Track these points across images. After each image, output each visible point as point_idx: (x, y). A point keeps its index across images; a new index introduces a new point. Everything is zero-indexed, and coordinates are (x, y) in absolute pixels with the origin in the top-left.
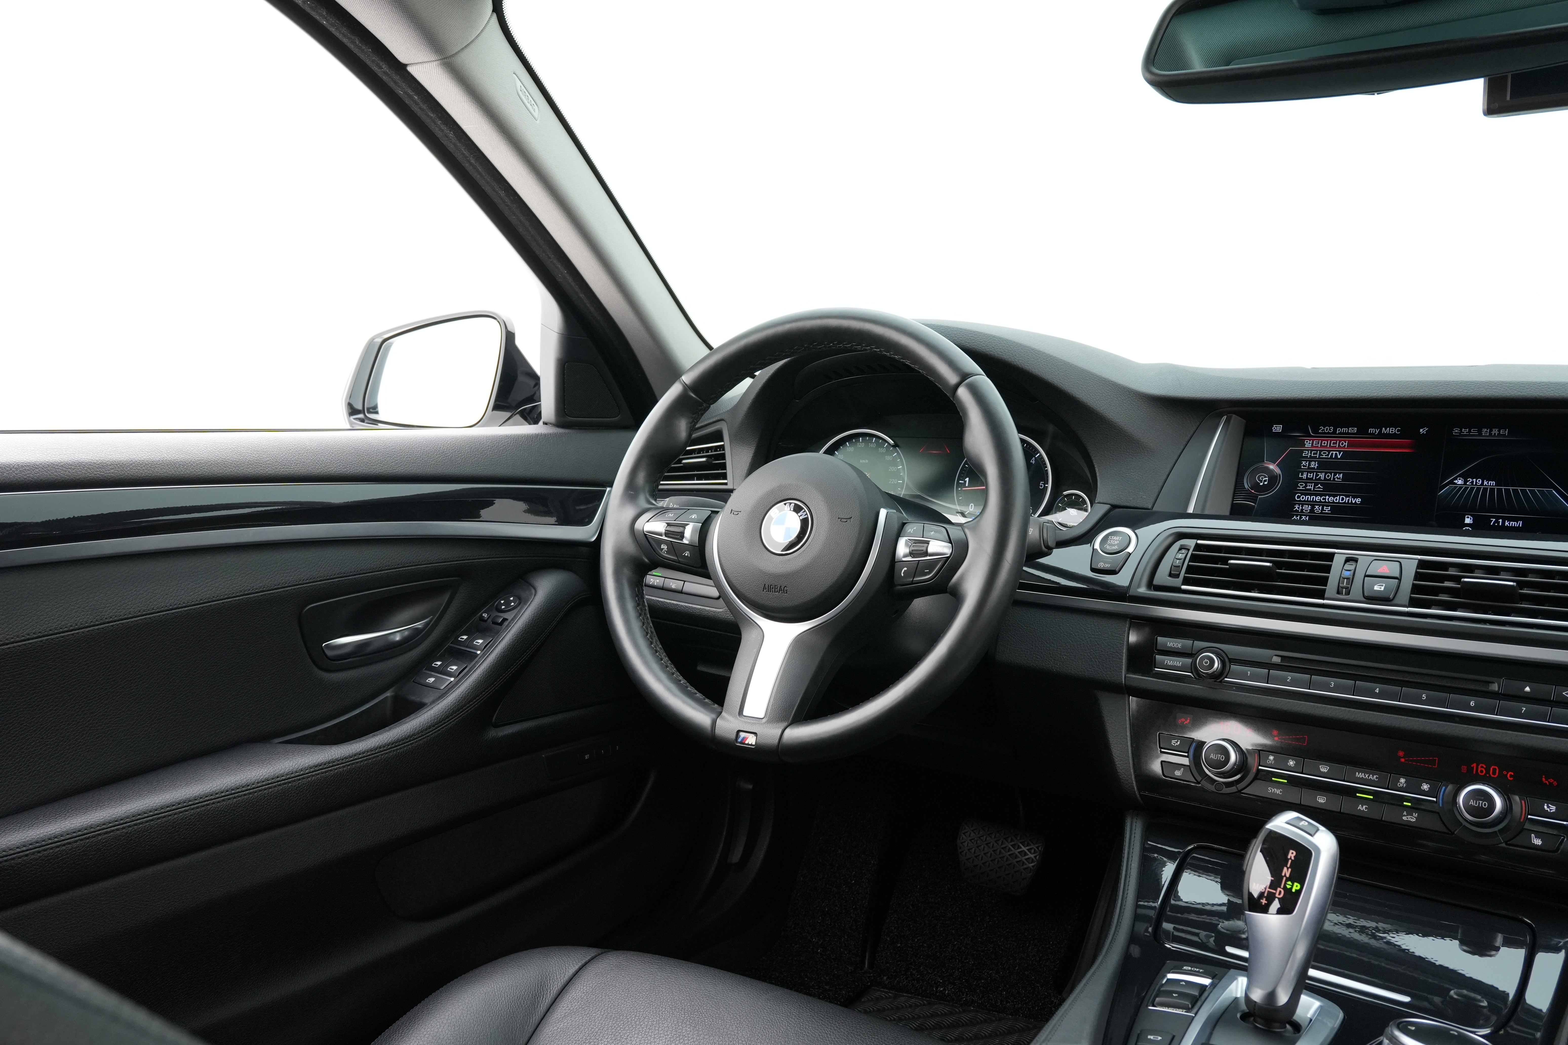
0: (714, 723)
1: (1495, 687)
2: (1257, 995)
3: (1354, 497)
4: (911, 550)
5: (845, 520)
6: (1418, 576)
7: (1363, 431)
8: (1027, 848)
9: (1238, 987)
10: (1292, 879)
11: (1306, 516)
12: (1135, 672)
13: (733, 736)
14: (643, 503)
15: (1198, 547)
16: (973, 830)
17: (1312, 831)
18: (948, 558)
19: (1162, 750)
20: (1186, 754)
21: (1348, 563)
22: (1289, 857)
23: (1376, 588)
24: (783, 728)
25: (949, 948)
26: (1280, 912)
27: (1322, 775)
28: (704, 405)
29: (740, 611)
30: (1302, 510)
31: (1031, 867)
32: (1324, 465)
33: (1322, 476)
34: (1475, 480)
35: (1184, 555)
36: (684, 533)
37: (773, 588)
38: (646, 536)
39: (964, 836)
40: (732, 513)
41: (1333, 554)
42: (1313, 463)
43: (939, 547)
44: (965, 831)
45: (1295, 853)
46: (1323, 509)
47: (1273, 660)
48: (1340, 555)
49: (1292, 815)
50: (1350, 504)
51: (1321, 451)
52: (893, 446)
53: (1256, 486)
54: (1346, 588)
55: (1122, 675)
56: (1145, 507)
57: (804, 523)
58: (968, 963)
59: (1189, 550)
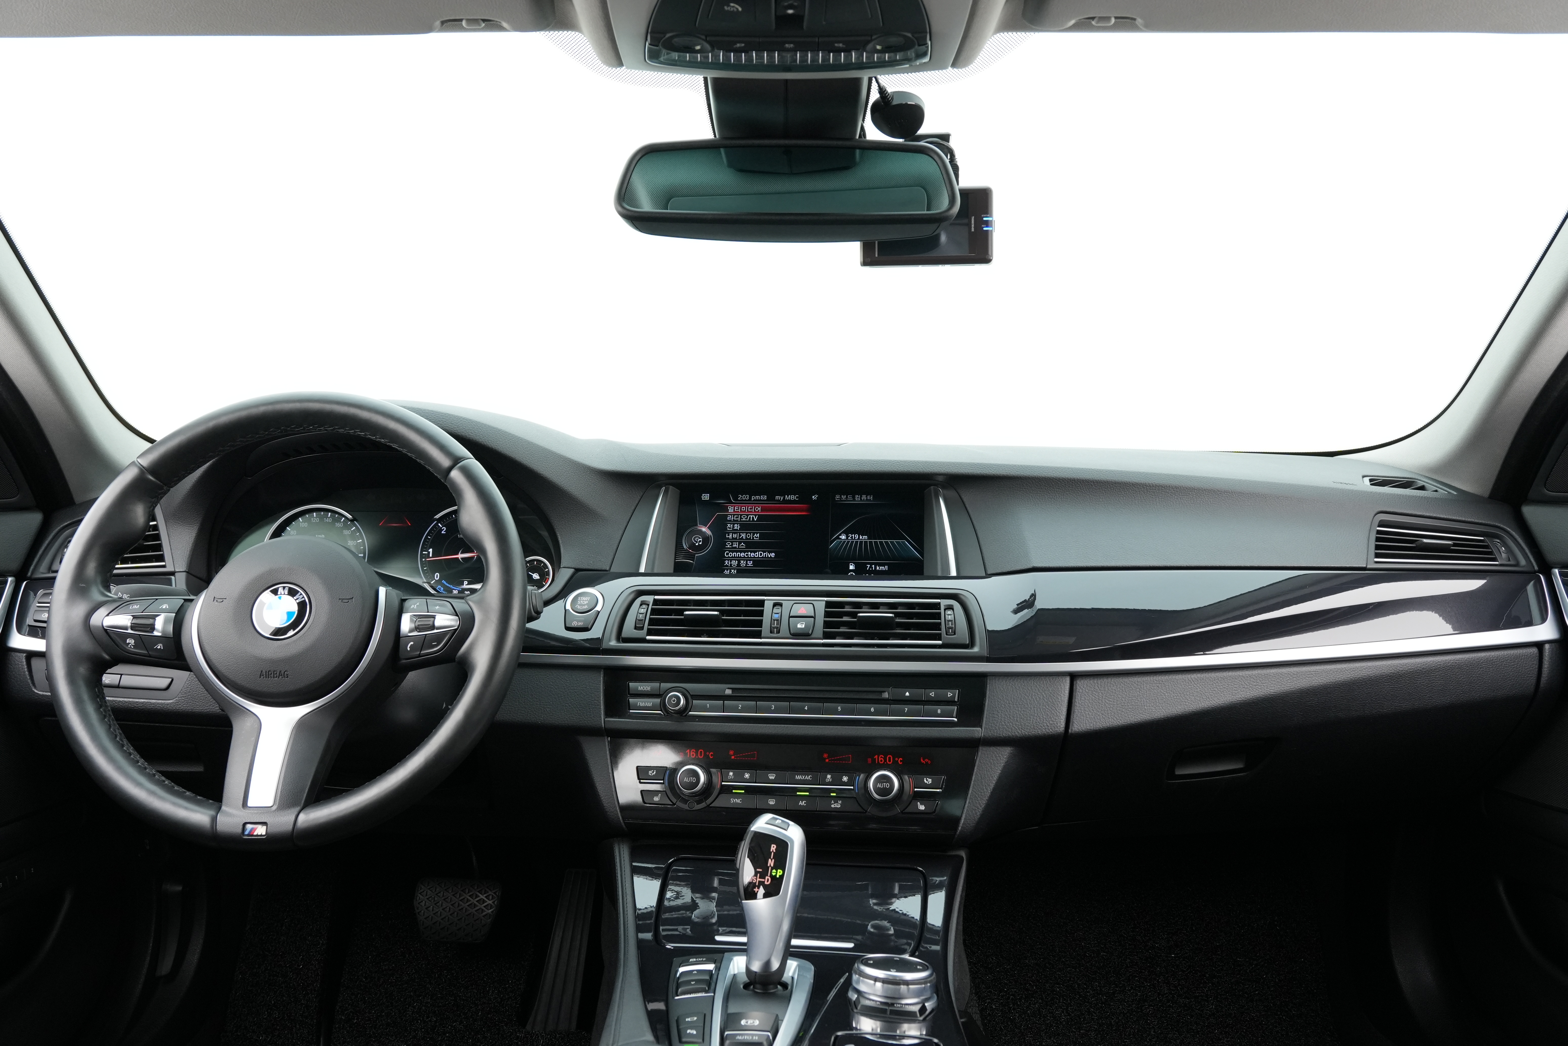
0: (214, 820)
1: (886, 695)
2: (756, 967)
3: (770, 552)
4: (417, 624)
5: (347, 601)
6: (827, 614)
7: (771, 498)
8: (485, 895)
9: (738, 965)
10: (776, 867)
11: (735, 569)
12: (612, 717)
13: (239, 830)
14: (96, 595)
15: (656, 602)
16: (429, 889)
17: (785, 826)
18: (456, 630)
19: (642, 781)
20: (662, 781)
21: (775, 607)
22: (771, 850)
23: (799, 626)
24: (296, 813)
25: (409, 1011)
26: (766, 896)
27: (771, 782)
28: (165, 488)
29: (230, 700)
30: (731, 564)
31: (491, 913)
32: (746, 527)
33: (743, 535)
34: (853, 535)
35: (646, 610)
36: (155, 625)
37: (271, 674)
38: (107, 631)
39: (421, 897)
40: (215, 601)
41: (763, 601)
42: (736, 525)
43: (445, 620)
44: (422, 890)
45: (775, 846)
46: (747, 564)
47: (726, 693)
48: (769, 601)
49: (768, 816)
50: (767, 558)
51: (741, 515)
52: (352, 521)
53: (692, 546)
54: (777, 628)
55: (601, 720)
56: (603, 569)
57: (302, 606)
58: (430, 1021)
59: (648, 605)
